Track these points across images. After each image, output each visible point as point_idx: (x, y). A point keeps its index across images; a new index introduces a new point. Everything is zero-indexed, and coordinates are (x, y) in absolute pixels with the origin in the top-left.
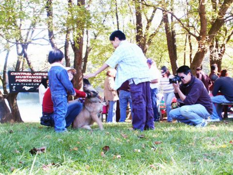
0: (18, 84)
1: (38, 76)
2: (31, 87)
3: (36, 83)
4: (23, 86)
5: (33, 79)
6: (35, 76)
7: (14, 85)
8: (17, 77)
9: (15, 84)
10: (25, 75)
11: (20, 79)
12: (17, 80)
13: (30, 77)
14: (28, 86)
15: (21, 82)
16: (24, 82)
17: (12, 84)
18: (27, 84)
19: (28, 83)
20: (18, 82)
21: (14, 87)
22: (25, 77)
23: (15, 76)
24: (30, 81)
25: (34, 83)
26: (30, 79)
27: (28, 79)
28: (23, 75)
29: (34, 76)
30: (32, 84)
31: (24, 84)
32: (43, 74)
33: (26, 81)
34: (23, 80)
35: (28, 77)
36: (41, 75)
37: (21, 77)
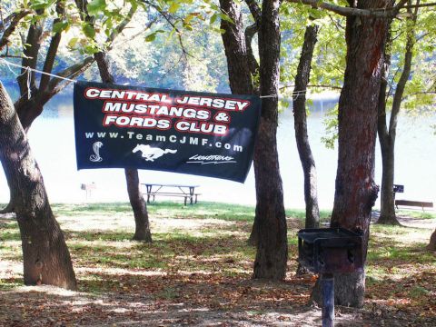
0: (114, 135)
1: (198, 108)
2: (167, 151)
3: (189, 134)
4: (135, 142)
5: (174, 120)
6: (186, 106)
7: (96, 139)
8: (109, 107)
9: (101, 135)
10: (141, 102)
11: (120, 113)
12: (109, 120)
13: (164, 111)
14: (153, 143)
15: (127, 128)
16: (137, 130)
17: (89, 135)
18: (150, 137)
19: (155, 131)
20: (113, 127)
21: (98, 145)
22: (141, 109)
24: (165, 124)
25: (180, 134)
26: (162, 117)
27: (157, 117)
28: (135, 101)
29: (177, 106)
30: (173, 139)
31: (139, 137)
32: (216, 101)
33: (146, 125)
34: (134, 119)
35: (156, 110)
36: (209, 105)
37: (128, 108)
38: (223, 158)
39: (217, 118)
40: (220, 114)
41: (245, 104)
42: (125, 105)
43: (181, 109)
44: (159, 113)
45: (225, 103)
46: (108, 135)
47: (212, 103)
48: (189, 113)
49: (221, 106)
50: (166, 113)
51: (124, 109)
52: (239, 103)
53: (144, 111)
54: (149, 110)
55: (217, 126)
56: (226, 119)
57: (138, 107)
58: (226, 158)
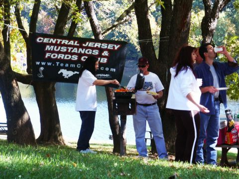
0: (49, 64)
1: (93, 49)
2: (76, 72)
4: (60, 68)
5: (80, 55)
6: (87, 48)
7: (41, 65)
8: (48, 48)
9: (43, 63)
10: (64, 45)
11: (53, 52)
12: (47, 55)
14: (69, 69)
15: (57, 60)
16: (61, 61)
17: (38, 63)
18: (67, 65)
19: (70, 62)
20: (49, 59)
21: (42, 68)
22: (64, 49)
23: (45, 45)
24: (75, 58)
26: (74, 54)
27: (72, 54)
28: (61, 45)
29: (83, 48)
30: (79, 66)
31: (62, 65)
32: (103, 45)
33: (66, 58)
34: (60, 55)
35: (72, 50)
36: (99, 47)
37: (57, 49)
38: (104, 75)
39: (103, 54)
40: (105, 52)
41: (119, 46)
42: (56, 47)
43: (84, 50)
44: (73, 51)
45: (108, 46)
46: (46, 64)
47: (101, 46)
48: (88, 52)
49: (106, 47)
50: (76, 52)
51: (55, 50)
52: (115, 46)
53: (65, 50)
54: (68, 50)
55: (102, 59)
56: (107, 55)
57: (62, 48)
58: (106, 75)
